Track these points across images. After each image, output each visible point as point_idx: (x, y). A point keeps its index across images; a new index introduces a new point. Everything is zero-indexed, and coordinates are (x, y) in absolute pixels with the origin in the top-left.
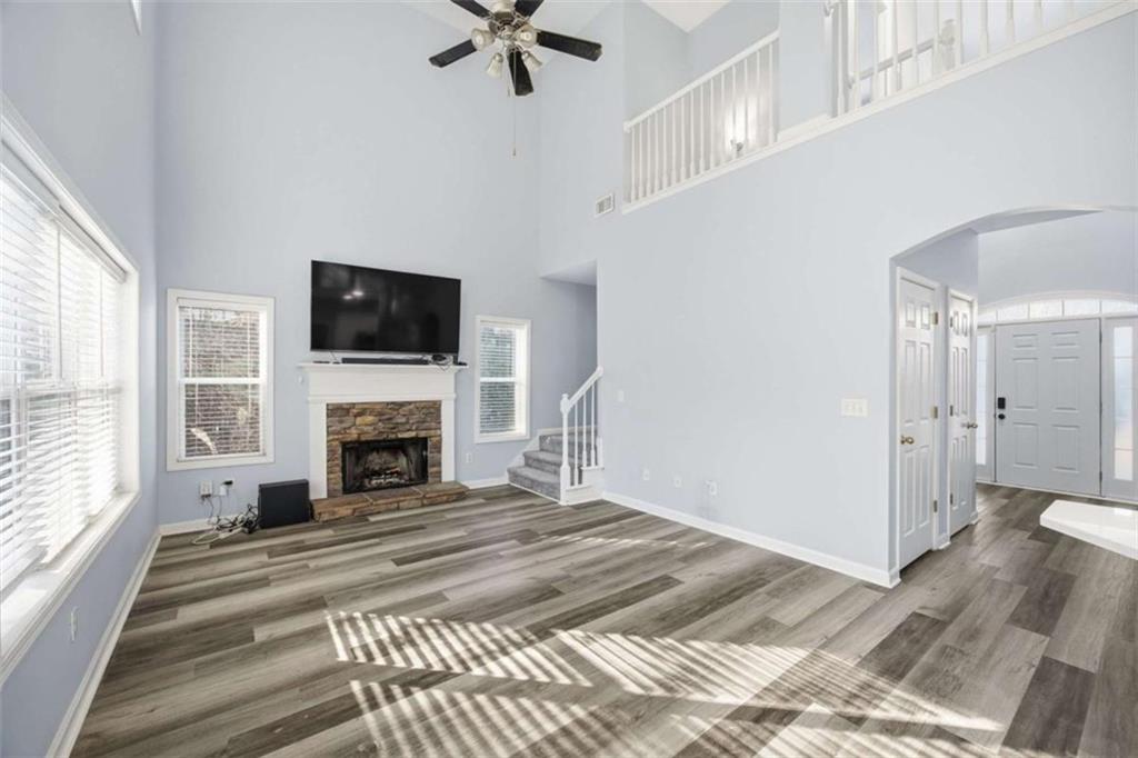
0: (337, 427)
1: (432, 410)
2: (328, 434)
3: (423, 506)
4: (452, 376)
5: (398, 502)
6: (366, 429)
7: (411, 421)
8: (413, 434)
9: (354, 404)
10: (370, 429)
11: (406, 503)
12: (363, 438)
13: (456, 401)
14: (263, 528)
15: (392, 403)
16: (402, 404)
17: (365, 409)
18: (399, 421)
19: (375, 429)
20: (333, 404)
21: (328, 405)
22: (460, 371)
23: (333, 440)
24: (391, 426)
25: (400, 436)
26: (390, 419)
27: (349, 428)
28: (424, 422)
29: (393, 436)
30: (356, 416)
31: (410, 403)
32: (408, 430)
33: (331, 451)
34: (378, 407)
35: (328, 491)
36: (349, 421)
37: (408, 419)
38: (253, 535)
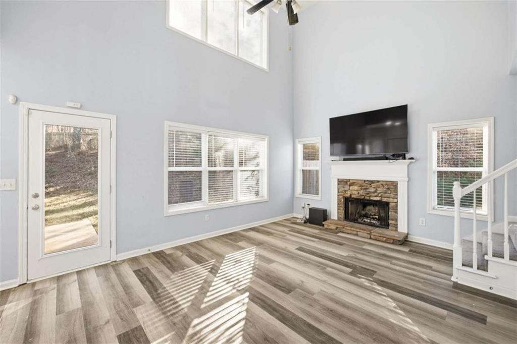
0: (342, 189)
1: (392, 187)
2: (338, 192)
3: (371, 238)
4: (406, 166)
5: (357, 232)
6: (354, 192)
7: (378, 192)
8: (378, 199)
9: (349, 180)
10: (356, 192)
11: (361, 233)
12: (353, 196)
13: (408, 182)
14: (310, 223)
15: (368, 181)
16: (372, 182)
17: (354, 183)
18: (370, 190)
19: (358, 193)
20: (341, 179)
21: (338, 179)
22: (411, 162)
23: (340, 195)
24: (366, 192)
25: (372, 198)
26: (366, 189)
27: (347, 191)
28: (386, 193)
29: (368, 198)
30: (350, 185)
31: (378, 181)
32: (376, 196)
33: (339, 200)
34: (360, 182)
35: (338, 217)
36: (347, 187)
37: (377, 190)
38: (305, 225)
